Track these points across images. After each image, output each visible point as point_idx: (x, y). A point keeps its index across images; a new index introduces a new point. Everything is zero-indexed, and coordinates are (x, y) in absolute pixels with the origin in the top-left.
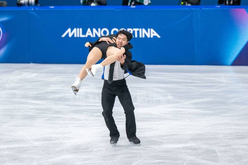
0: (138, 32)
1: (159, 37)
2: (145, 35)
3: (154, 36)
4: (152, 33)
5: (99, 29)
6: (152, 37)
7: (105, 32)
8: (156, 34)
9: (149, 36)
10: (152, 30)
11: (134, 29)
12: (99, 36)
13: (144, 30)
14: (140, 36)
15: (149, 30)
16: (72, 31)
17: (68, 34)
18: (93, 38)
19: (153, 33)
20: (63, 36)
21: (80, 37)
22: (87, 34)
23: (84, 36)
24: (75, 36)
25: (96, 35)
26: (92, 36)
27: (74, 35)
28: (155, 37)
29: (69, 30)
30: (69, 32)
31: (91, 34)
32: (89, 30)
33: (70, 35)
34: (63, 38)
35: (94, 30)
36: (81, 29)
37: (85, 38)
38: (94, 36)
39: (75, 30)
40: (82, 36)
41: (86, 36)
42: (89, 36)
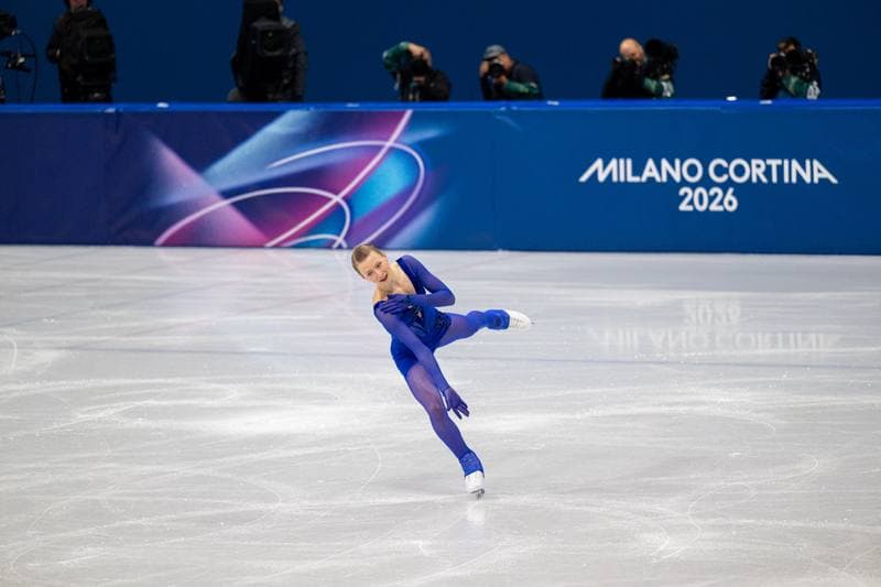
0: (780, 169)
1: (834, 180)
2: (798, 175)
3: (820, 180)
4: (816, 172)
5: (677, 162)
6: (816, 180)
7: (692, 170)
8: (826, 174)
9: (808, 180)
10: (816, 164)
11: (769, 162)
12: (677, 178)
13: (795, 164)
14: (786, 180)
15: (808, 162)
16: (605, 167)
17: (596, 172)
18: (662, 184)
19: (819, 171)
20: (584, 178)
21: (626, 182)
22: (647, 174)
23: (637, 179)
24: (615, 179)
25: (669, 175)
26: (658, 179)
27: (610, 175)
28: (823, 181)
29: (599, 163)
30: (600, 170)
31: (655, 174)
32: (650, 163)
33: (602, 177)
34: (582, 183)
35: (665, 164)
36: (629, 162)
37: (640, 184)
38: (665, 179)
39: (613, 163)
40: (631, 179)
41: (644, 179)
42: (651, 179)
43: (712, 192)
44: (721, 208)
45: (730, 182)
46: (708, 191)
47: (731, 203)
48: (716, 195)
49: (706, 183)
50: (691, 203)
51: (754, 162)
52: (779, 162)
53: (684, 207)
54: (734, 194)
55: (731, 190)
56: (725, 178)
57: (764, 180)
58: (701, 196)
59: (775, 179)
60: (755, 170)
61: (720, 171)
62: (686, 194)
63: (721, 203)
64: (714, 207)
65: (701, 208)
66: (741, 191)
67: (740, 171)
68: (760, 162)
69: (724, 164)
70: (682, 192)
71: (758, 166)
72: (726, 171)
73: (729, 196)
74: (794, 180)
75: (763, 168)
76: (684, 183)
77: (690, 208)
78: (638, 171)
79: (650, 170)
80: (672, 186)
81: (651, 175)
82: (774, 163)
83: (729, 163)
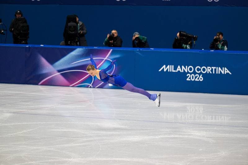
0: (215, 70)
1: (230, 73)
3: (226, 73)
4: (225, 71)
5: (187, 67)
6: (225, 73)
7: (191, 69)
8: (228, 72)
9: (223, 73)
10: (226, 69)
11: (212, 68)
12: (186, 71)
13: (219, 68)
14: (217, 73)
15: (223, 68)
16: (166, 68)
17: (163, 69)
18: (182, 72)
19: (226, 71)
22: (178, 70)
23: (175, 71)
24: (169, 71)
26: (181, 71)
29: (164, 66)
30: (164, 68)
31: (180, 70)
32: (179, 67)
33: (165, 70)
34: (160, 71)
35: (183, 67)
36: (173, 66)
37: (176, 72)
38: (183, 71)
39: (169, 66)
40: (173, 71)
41: (177, 71)
42: (179, 71)
43: (196, 76)
44: (198, 80)
45: (201, 73)
46: (195, 75)
47: (201, 79)
48: (197, 76)
49: (194, 73)
50: (190, 78)
51: (208, 67)
52: (215, 68)
53: (188, 79)
54: (202, 76)
55: (201, 75)
56: (200, 72)
57: (211, 73)
58: (193, 76)
59: (214, 73)
60: (208, 70)
61: (198, 70)
62: (189, 76)
63: (198, 79)
64: (196, 80)
65: (193, 80)
66: (204, 75)
67: (204, 70)
68: (210, 68)
69: (200, 68)
70: (187, 75)
71: (209, 69)
72: (200, 70)
73: (201, 77)
74: (219, 73)
75: (211, 69)
76: (188, 73)
77: (190, 80)
78: (175, 69)
79: (179, 69)
80: (185, 73)
81: (179, 70)
82: (214, 68)
83: (201, 67)
